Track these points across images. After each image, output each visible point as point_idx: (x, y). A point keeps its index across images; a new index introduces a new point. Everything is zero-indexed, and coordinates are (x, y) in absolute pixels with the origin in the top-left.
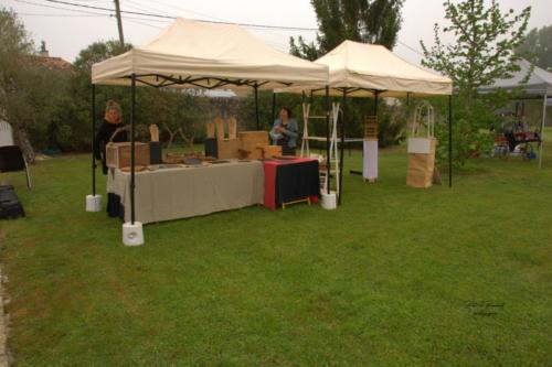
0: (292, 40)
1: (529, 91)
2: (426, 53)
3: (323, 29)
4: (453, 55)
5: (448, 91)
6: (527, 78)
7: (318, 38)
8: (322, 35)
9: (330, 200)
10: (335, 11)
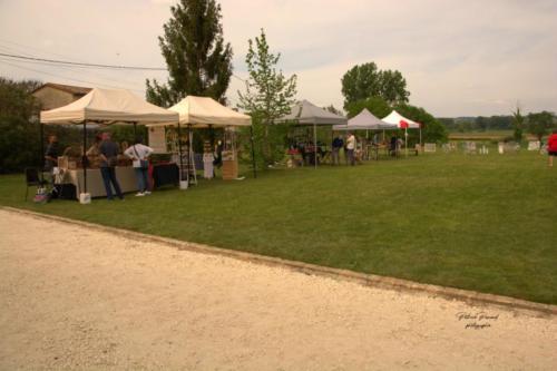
0: (148, 82)
1: (301, 122)
2: (241, 98)
3: (173, 75)
4: (257, 100)
5: (250, 123)
6: (299, 115)
7: (169, 82)
8: (172, 79)
9: (184, 185)
10: (182, 61)
